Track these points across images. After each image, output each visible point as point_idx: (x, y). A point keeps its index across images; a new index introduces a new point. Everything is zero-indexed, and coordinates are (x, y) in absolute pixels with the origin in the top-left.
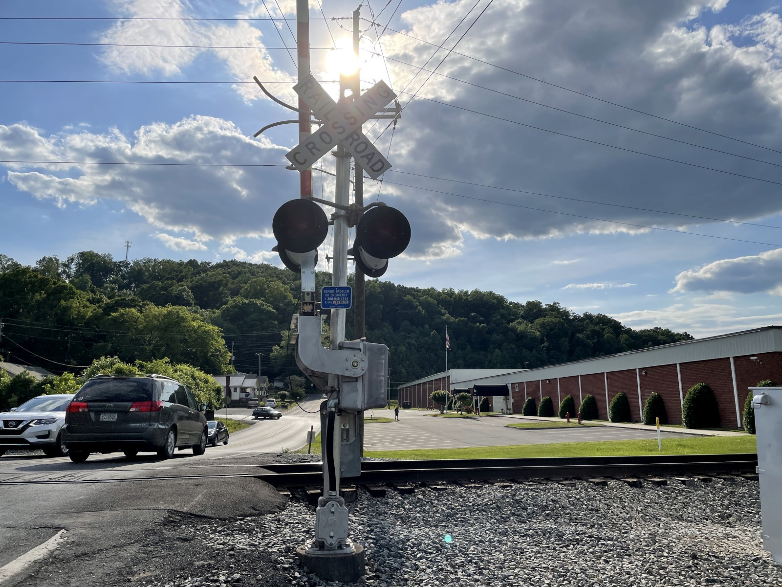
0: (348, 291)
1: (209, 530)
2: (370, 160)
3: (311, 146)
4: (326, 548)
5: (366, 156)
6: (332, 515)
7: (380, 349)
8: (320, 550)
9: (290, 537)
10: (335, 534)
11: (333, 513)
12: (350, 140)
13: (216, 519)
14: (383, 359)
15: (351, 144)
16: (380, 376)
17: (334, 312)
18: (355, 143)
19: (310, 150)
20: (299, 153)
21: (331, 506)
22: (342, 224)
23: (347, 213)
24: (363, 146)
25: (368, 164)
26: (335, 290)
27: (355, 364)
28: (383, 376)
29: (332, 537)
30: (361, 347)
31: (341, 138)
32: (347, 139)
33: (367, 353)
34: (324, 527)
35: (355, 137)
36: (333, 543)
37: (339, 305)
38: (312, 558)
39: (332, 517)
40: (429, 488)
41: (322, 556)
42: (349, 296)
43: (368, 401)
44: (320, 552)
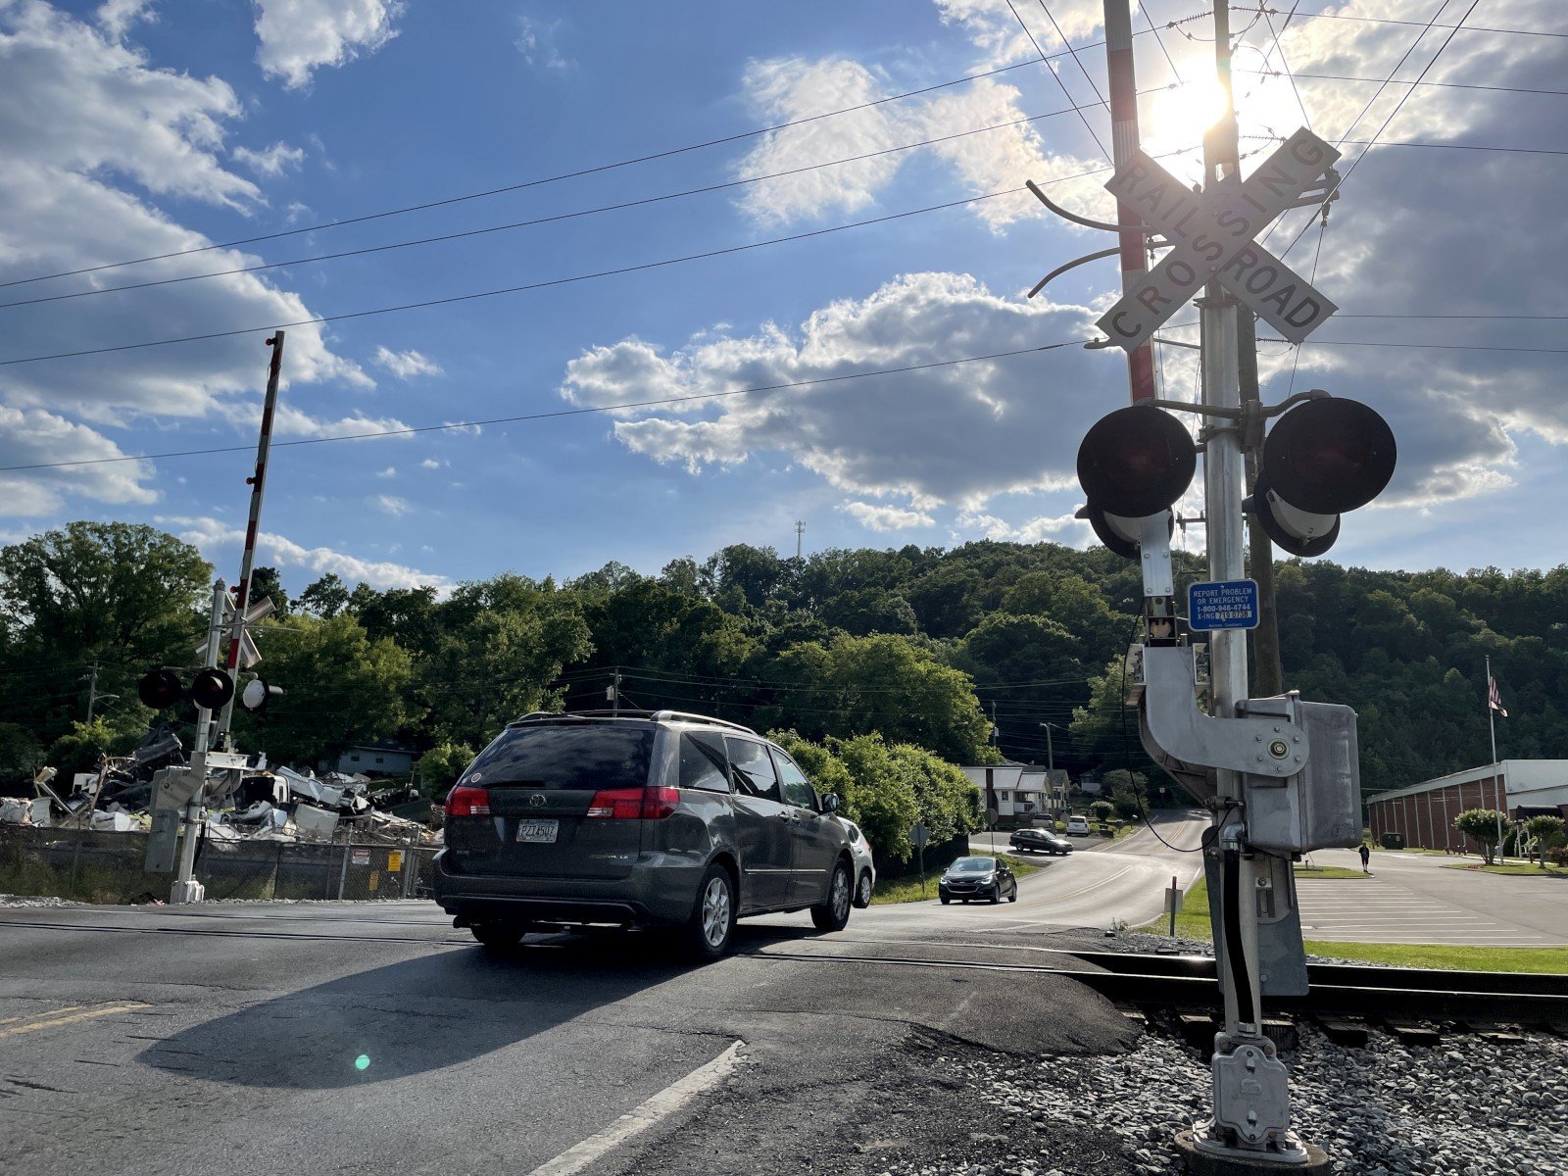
0: (1249, 591)
1: (990, 1072)
2: (1283, 304)
3: (1148, 296)
4: (1241, 1145)
5: (1275, 296)
6: (1250, 1074)
7: (1336, 715)
8: (1227, 1146)
9: (1157, 1108)
10: (1259, 1115)
11: (1251, 1070)
12: (1237, 267)
13: (1000, 1052)
14: (1345, 738)
15: (1237, 278)
16: (1341, 775)
17: (1219, 639)
18: (1248, 273)
19: (1148, 304)
20: (1123, 314)
21: (1245, 1054)
22: (1226, 449)
23: (1236, 423)
24: (1266, 276)
25: (1279, 312)
26: (1220, 590)
27: (1279, 749)
28: (1348, 776)
29: (1252, 1122)
30: (1290, 710)
31: (1213, 268)
32: (1226, 268)
33: (1306, 725)
34: (1235, 1098)
35: (1247, 259)
36: (1257, 1135)
37: (1229, 621)
38: (1211, 1161)
39: (1248, 1078)
40: (1477, 1036)
41: (1232, 1160)
42: (1252, 600)
43: (1316, 829)
44: (1227, 1152)
